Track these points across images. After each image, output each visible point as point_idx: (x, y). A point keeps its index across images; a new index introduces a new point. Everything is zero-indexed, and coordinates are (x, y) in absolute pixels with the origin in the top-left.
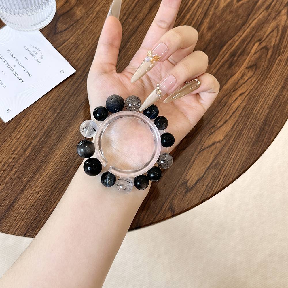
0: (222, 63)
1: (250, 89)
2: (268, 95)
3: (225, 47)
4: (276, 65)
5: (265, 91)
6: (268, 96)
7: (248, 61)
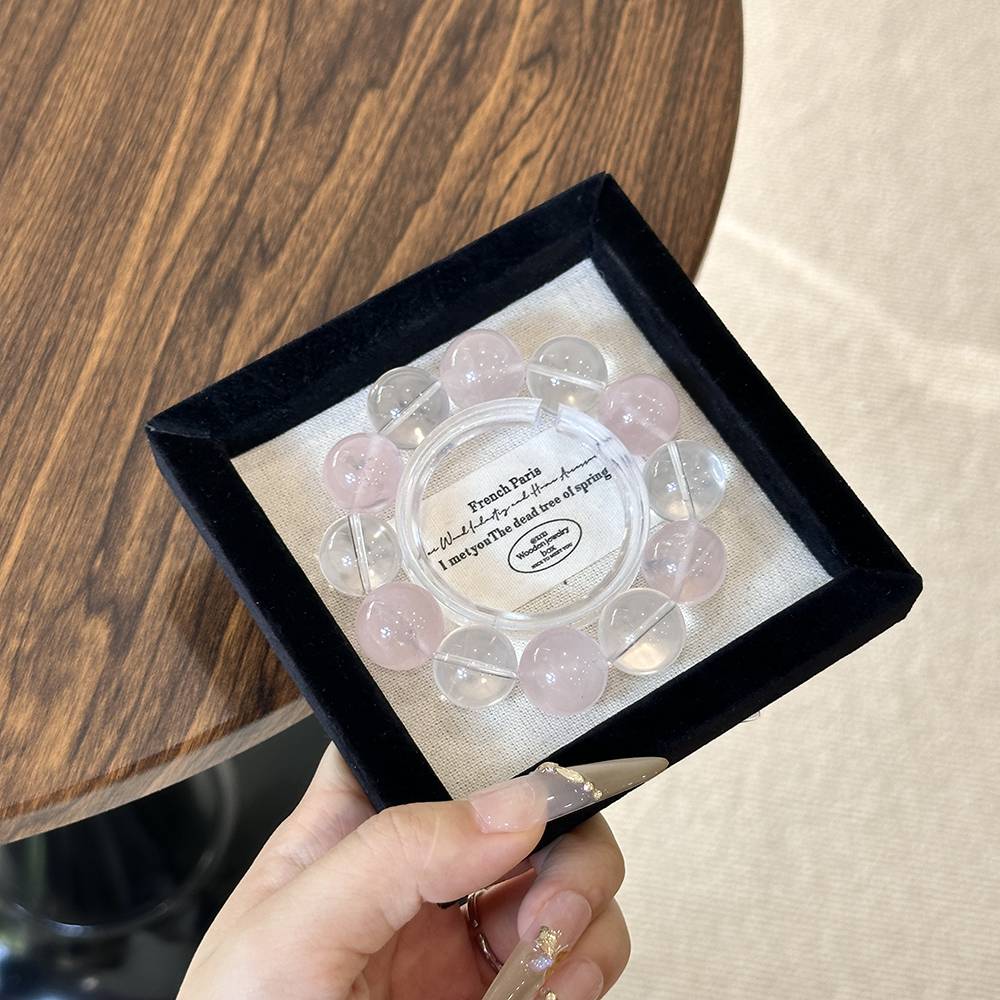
0: (425, 72)
1: (553, 135)
2: (626, 135)
3: (420, 19)
4: (626, 32)
5: (612, 127)
6: (628, 140)
7: (516, 42)
